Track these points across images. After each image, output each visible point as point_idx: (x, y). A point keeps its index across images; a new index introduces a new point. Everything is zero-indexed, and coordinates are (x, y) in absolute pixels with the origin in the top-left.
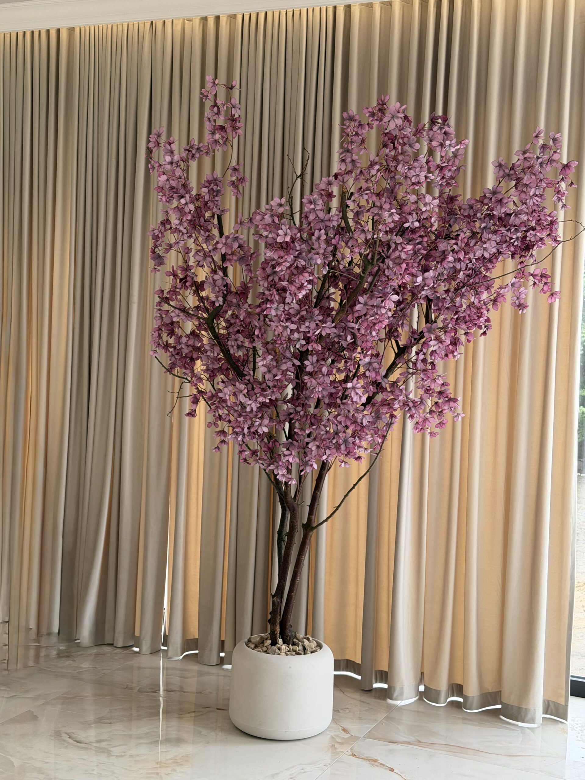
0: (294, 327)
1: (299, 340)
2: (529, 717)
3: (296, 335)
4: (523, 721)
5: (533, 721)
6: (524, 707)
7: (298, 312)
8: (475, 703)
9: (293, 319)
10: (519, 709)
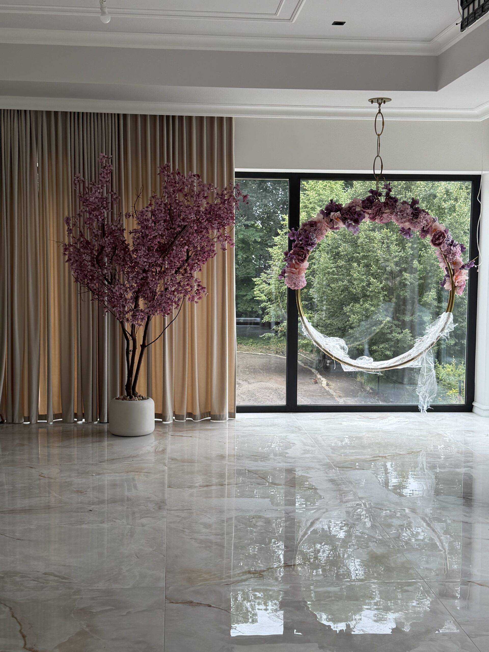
0: (145, 260)
1: (146, 265)
2: (224, 418)
3: (145, 263)
4: (222, 420)
5: (225, 419)
6: (222, 414)
7: (148, 254)
8: (199, 417)
9: (146, 257)
10: (220, 415)
